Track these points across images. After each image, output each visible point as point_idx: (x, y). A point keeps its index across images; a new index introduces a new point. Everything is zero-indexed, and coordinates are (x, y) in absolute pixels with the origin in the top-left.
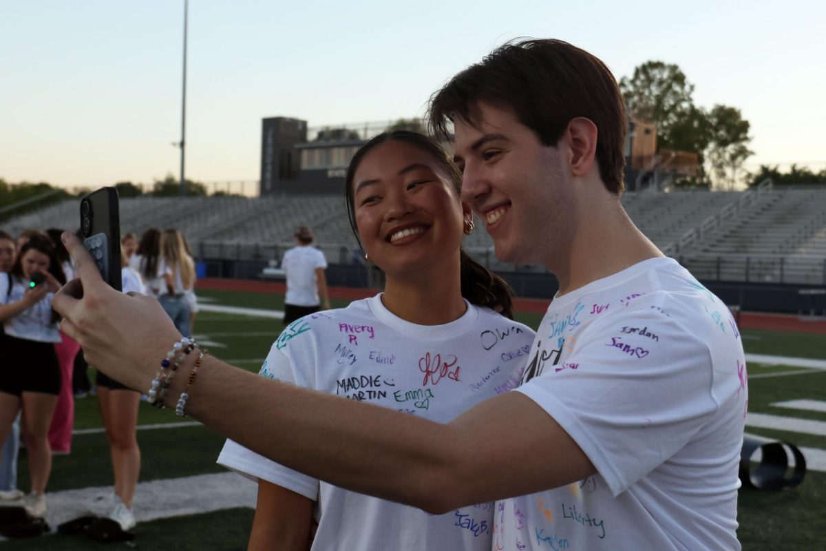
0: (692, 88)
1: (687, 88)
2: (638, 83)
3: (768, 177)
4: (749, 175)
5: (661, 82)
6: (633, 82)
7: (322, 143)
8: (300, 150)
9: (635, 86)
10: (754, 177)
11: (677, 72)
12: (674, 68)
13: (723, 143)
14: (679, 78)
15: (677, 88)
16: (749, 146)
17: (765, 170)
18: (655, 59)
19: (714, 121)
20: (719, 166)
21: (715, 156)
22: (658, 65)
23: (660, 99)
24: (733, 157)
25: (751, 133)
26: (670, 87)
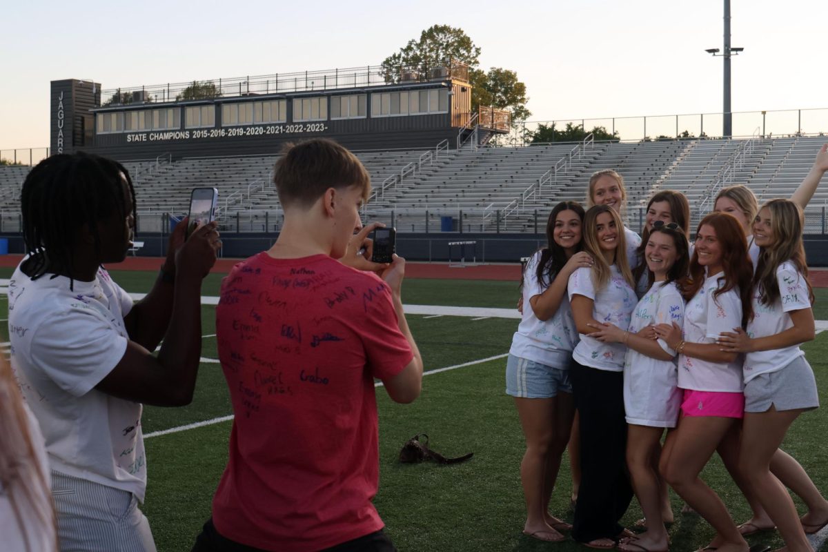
0: (478, 50)
1: (473, 51)
2: (425, 46)
3: (546, 135)
4: (529, 134)
5: (447, 46)
6: (419, 46)
7: (119, 106)
8: (95, 114)
9: (422, 49)
10: (533, 135)
11: (463, 36)
12: (458, 32)
13: (501, 104)
14: (465, 43)
15: (462, 51)
16: (527, 106)
17: (542, 128)
18: (441, 24)
19: (491, 83)
22: (444, 30)
24: (512, 118)
25: (527, 94)
26: (456, 50)
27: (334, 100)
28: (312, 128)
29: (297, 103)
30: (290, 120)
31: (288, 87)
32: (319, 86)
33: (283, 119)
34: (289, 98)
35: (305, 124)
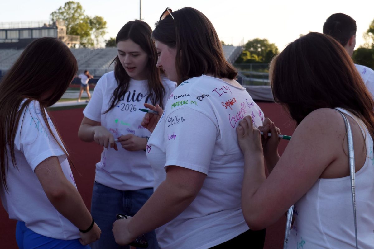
0: (84, 11)
1: (82, 11)
2: (66, 8)
4: (106, 40)
5: (74, 8)
6: (64, 8)
9: (65, 9)
10: (108, 41)
11: (79, 5)
12: (78, 3)
13: (98, 29)
14: (79, 7)
15: (79, 11)
16: (106, 30)
19: (95, 21)
20: (96, 37)
21: (95, 33)
22: (73, 3)
23: (74, 15)
25: (107, 25)
26: (77, 10)
27: (21, 31)
28: (14, 41)
29: (9, 32)
30: (6, 38)
31: (7, 27)
32: (16, 27)
33: (4, 37)
34: (6, 30)
35: (11, 39)
